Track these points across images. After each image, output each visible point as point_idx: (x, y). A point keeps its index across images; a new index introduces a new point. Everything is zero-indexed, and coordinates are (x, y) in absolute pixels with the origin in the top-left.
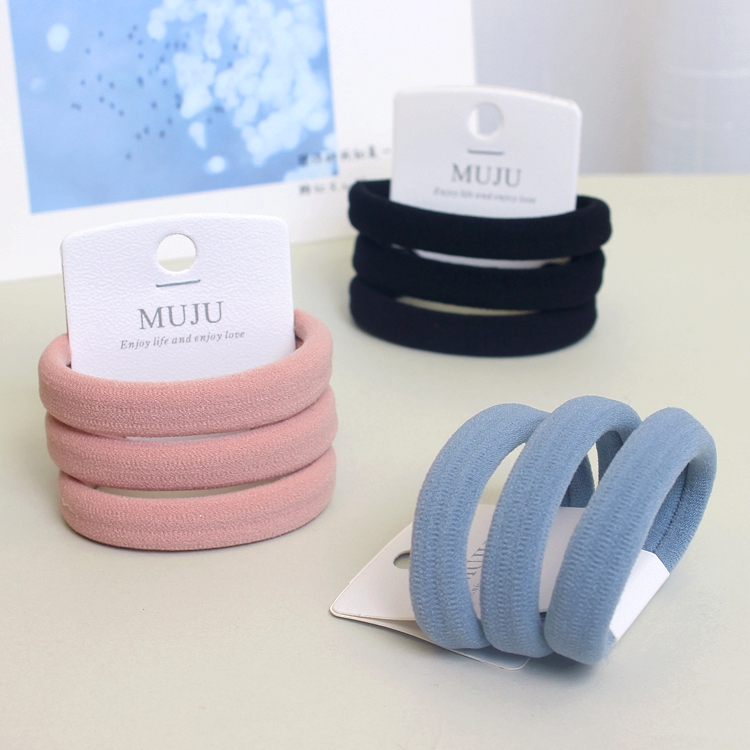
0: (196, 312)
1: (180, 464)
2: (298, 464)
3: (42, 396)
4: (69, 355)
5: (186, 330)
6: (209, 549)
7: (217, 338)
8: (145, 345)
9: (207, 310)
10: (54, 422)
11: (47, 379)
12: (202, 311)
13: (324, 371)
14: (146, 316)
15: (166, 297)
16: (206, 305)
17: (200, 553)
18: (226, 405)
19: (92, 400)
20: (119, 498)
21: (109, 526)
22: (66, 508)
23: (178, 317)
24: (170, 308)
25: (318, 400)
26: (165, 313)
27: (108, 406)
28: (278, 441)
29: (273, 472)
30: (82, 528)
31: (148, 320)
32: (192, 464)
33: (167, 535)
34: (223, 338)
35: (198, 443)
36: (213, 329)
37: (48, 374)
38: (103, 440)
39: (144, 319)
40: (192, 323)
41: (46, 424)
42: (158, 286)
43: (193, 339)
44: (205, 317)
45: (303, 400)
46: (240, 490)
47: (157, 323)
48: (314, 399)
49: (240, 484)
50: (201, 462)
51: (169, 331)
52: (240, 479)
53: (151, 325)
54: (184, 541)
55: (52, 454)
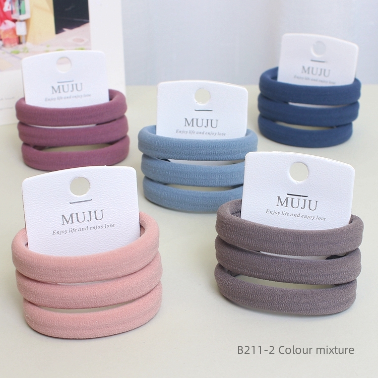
0: (90, 215)
1: (85, 297)
2: (144, 293)
3: (13, 262)
4: (27, 239)
5: (86, 224)
6: (101, 337)
7: (101, 227)
8: (65, 232)
9: (95, 214)
10: (20, 274)
11: (16, 254)
12: (93, 215)
13: (156, 245)
14: (65, 218)
15: (75, 208)
16: (95, 212)
17: (96, 339)
18: (108, 267)
19: (40, 266)
20: (54, 313)
21: (50, 328)
22: (28, 318)
23: (81, 218)
24: (77, 214)
25: (153, 260)
26: (74, 216)
27: (48, 269)
28: (134, 283)
29: (132, 298)
30: (37, 328)
31: (66, 220)
32: (91, 296)
33: (79, 332)
34: (104, 227)
35: (94, 286)
36: (99, 223)
37: (17, 252)
38: (45, 285)
39: (64, 220)
40: (88, 221)
41: (16, 275)
42: (71, 203)
43: (89, 229)
44: (94, 218)
45: (146, 261)
46: (116, 307)
47: (70, 221)
48: (151, 260)
49: (115, 304)
50: (96, 295)
51: (76, 225)
52: (115, 302)
53: (68, 222)
54: (88, 334)
55: (19, 290)
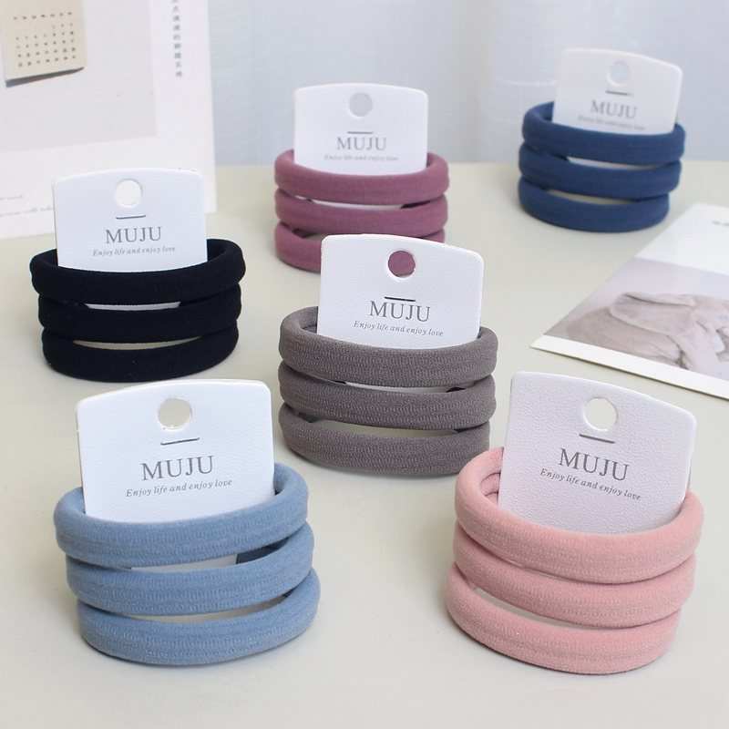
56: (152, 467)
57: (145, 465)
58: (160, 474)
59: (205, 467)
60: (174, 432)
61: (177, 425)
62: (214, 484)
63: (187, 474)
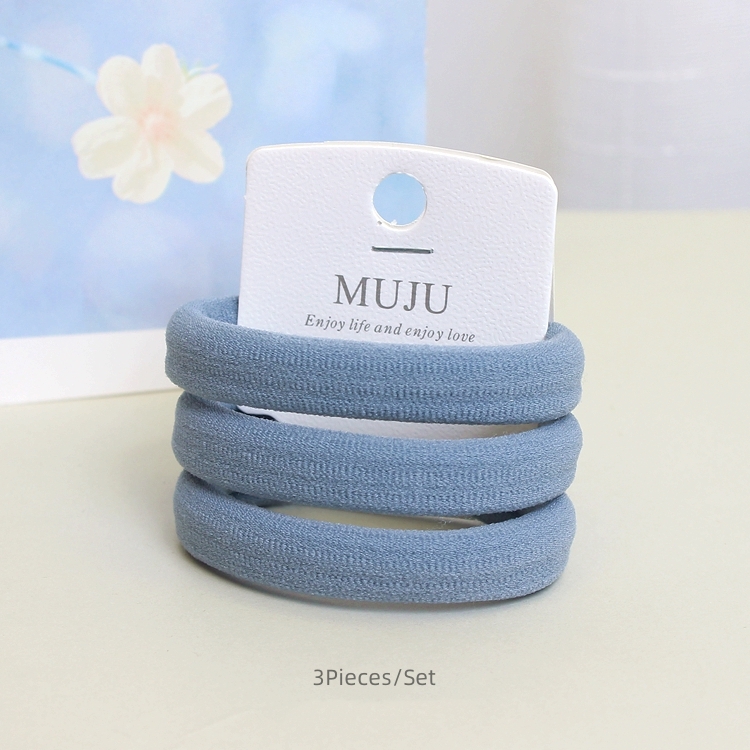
56: (353, 284)
57: (341, 278)
58: (363, 299)
59: (437, 302)
60: (394, 232)
61: (402, 222)
62: (446, 334)
63: (406, 308)
